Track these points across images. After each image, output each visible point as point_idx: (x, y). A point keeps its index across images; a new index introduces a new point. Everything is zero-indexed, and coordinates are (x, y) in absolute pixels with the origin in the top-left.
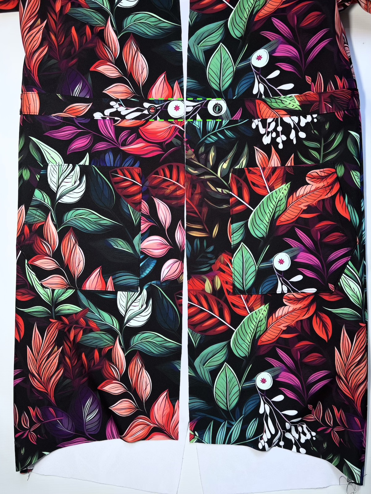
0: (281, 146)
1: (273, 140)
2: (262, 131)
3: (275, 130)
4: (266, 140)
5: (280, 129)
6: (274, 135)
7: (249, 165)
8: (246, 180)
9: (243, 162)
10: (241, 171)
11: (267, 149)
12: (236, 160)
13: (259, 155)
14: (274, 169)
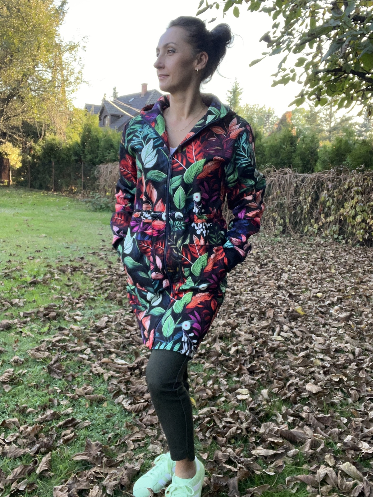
0: (205, 235)
1: (202, 232)
2: (196, 228)
3: (202, 228)
4: (198, 232)
5: (204, 227)
6: (202, 230)
7: (190, 243)
8: (189, 250)
9: (188, 241)
10: (186, 245)
11: (199, 236)
12: (184, 240)
13: (195, 239)
14: (202, 246)
